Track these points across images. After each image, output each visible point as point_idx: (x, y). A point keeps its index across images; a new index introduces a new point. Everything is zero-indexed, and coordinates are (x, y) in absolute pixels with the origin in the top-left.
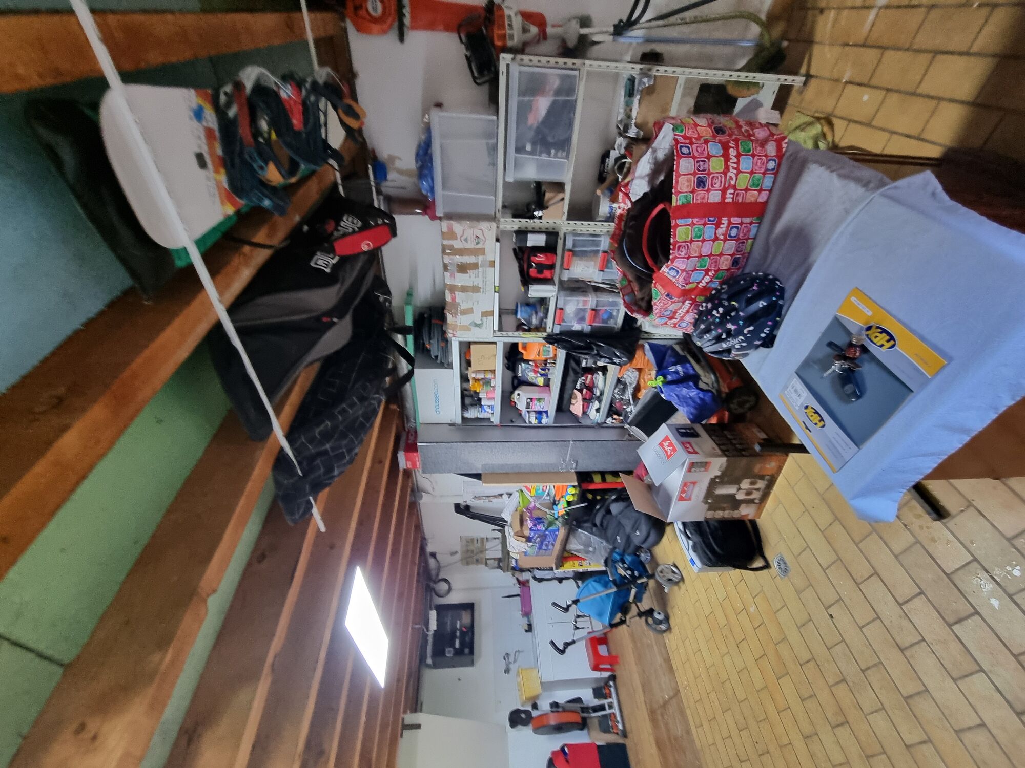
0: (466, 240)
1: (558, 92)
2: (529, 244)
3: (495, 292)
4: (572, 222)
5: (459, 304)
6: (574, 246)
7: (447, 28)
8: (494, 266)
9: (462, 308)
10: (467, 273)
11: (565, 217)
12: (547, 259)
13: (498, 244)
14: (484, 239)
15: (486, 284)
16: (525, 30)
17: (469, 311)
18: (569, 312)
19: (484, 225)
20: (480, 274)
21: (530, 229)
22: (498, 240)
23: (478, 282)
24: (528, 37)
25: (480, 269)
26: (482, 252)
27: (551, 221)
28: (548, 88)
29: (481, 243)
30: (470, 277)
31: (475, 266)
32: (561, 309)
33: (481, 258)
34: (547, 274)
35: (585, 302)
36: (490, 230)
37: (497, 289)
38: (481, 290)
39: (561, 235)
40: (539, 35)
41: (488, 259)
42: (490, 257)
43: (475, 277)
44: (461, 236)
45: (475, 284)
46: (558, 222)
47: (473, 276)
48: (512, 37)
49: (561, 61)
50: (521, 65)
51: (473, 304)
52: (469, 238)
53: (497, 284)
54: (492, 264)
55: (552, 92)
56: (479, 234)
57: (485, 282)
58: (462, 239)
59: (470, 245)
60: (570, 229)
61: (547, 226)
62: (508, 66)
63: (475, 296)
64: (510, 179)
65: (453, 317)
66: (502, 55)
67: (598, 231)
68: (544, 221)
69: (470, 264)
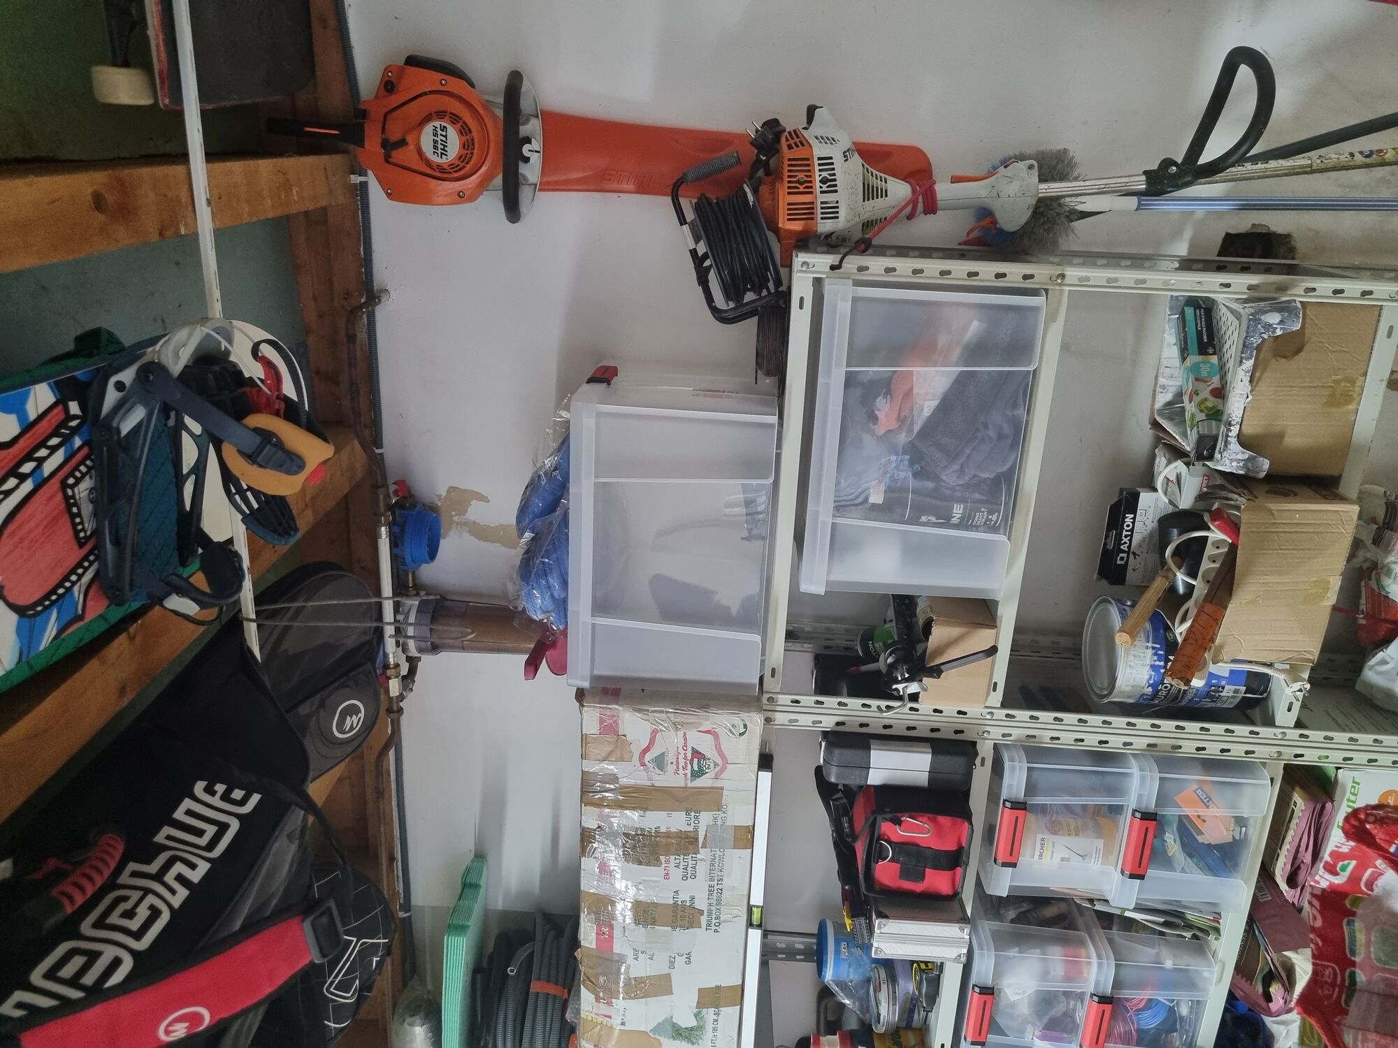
0: (660, 762)
1: (978, 351)
2: (875, 778)
3: (750, 924)
4: (1023, 715)
5: (621, 959)
6: (1031, 789)
7: (645, 187)
8: (751, 845)
9: (634, 973)
10: (657, 863)
11: (997, 698)
12: (939, 831)
13: (766, 777)
14: (719, 761)
15: (719, 902)
16: (870, 192)
17: (659, 986)
18: (1013, 998)
19: (722, 720)
20: (702, 869)
21: (876, 728)
22: (766, 762)
23: (696, 892)
24: (877, 207)
25: (704, 854)
26: (712, 799)
27: (950, 709)
28: (942, 340)
29: (711, 774)
30: (667, 876)
31: (687, 843)
32: (988, 991)
33: (706, 818)
34: (937, 881)
35: (1073, 971)
36: (741, 734)
37: (756, 914)
38: (704, 919)
39: (985, 749)
40: (914, 202)
41: (730, 822)
42: (737, 816)
43: (685, 878)
44: (647, 750)
45: (684, 897)
46: (974, 710)
47: (676, 874)
48: (831, 212)
49: (987, 270)
50: (858, 283)
51: (672, 964)
52: (671, 757)
53: (757, 899)
54: (745, 837)
55: (956, 353)
56: (705, 745)
57: (715, 891)
58: (648, 757)
59: (672, 779)
60: (1016, 733)
61: (937, 720)
62: (818, 282)
63: (681, 938)
64: (814, 585)
65: (598, 999)
66: (800, 258)
67: (1115, 743)
68: (925, 706)
69: (668, 835)
